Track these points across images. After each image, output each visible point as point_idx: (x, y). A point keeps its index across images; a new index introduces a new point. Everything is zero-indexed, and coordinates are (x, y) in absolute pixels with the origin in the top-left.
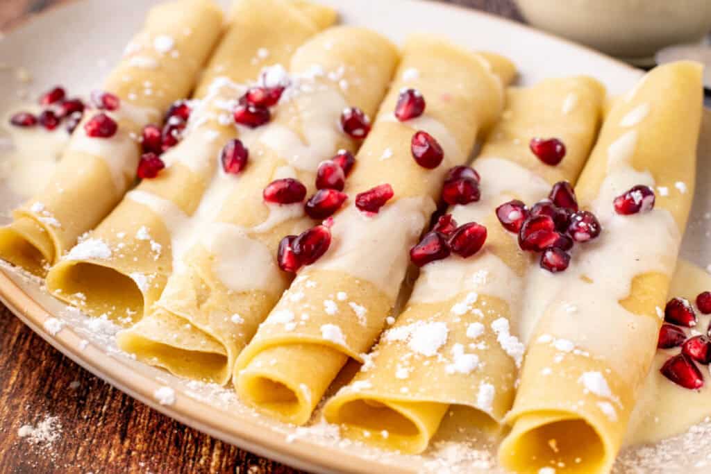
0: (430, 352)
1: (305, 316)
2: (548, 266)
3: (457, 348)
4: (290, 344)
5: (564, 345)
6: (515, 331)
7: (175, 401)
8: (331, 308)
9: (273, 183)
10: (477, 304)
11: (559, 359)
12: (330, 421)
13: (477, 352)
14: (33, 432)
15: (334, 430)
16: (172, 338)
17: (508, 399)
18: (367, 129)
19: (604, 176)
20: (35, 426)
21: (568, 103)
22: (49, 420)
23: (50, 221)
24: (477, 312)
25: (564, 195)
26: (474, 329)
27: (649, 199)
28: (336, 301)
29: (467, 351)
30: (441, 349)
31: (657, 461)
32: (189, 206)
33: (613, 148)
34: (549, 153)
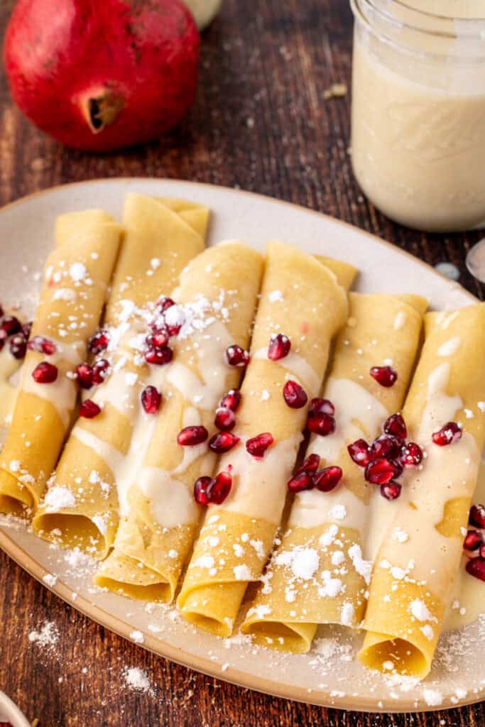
0: (308, 576)
1: (222, 562)
2: (385, 496)
3: (326, 575)
4: (214, 585)
5: (398, 573)
6: (365, 556)
7: (145, 641)
8: (239, 551)
9: (183, 431)
10: (337, 537)
11: (395, 588)
12: (245, 633)
13: (339, 576)
14: (40, 637)
15: (248, 639)
16: (131, 577)
17: (362, 613)
18: (247, 361)
19: (425, 405)
20: (40, 632)
21: (398, 321)
22: (49, 625)
23: (27, 478)
24: (338, 542)
25: (397, 427)
26: (337, 557)
27: (458, 434)
28: (241, 543)
29: (333, 576)
30: (315, 574)
31: (460, 647)
32: (122, 446)
33: (431, 378)
34: (385, 377)
